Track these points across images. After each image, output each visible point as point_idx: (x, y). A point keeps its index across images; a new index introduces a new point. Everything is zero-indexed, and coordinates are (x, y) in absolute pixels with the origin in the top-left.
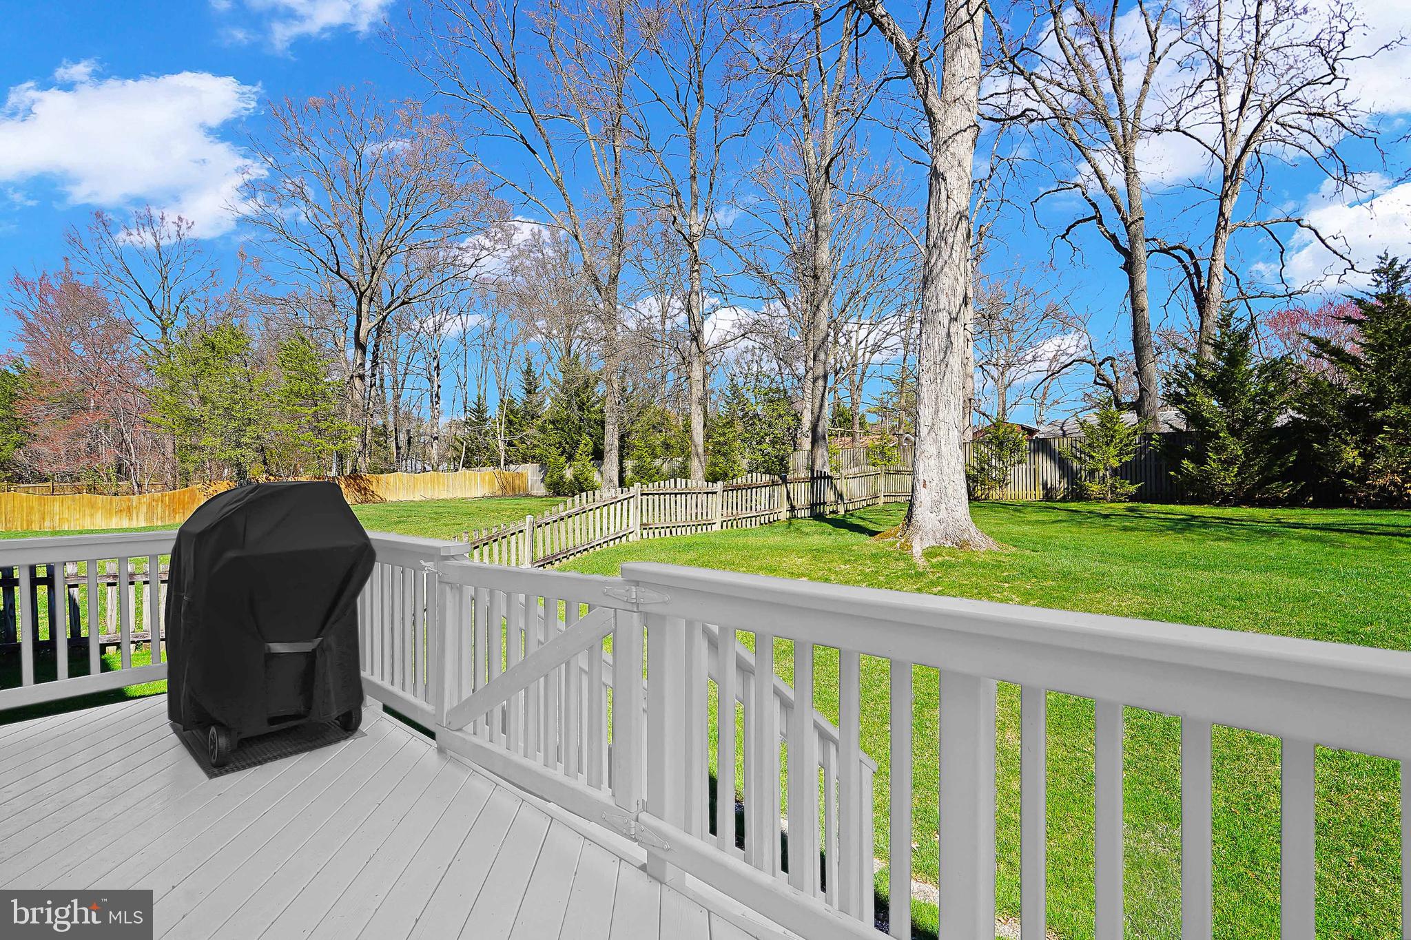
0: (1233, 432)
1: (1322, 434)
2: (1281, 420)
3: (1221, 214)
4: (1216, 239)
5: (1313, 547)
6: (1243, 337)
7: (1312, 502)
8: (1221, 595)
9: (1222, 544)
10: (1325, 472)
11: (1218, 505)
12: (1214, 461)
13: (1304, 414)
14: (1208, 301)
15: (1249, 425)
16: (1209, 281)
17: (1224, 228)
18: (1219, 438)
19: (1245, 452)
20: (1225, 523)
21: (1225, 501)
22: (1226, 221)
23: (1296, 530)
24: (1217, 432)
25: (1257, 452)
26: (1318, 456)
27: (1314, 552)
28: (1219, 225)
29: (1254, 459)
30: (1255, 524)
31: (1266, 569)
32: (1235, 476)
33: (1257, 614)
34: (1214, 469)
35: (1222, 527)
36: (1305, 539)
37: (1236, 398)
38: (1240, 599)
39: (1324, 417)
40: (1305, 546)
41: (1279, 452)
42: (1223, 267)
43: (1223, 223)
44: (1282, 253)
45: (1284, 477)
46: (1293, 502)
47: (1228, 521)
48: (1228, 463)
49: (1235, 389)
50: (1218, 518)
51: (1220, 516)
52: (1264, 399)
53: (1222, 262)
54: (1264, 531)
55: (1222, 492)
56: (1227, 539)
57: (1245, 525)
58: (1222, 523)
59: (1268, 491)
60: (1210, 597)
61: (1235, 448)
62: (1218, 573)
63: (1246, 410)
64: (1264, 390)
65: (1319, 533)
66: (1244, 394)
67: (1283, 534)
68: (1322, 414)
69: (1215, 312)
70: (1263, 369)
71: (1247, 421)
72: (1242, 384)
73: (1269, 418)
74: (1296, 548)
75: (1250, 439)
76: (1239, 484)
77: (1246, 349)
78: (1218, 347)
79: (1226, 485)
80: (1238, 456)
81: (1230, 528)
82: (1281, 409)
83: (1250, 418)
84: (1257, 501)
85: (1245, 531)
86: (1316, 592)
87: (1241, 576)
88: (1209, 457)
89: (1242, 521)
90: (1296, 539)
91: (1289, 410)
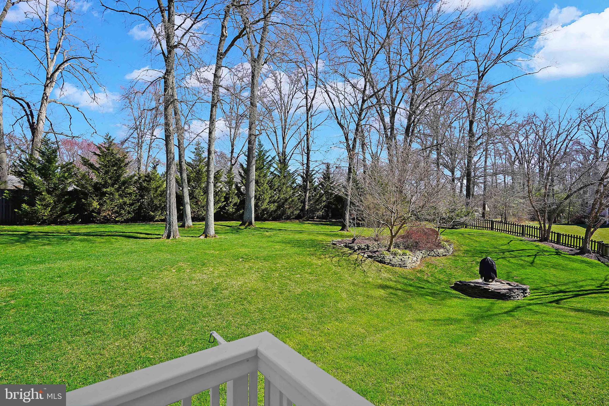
0: (49, 192)
1: (86, 195)
2: (70, 189)
3: (45, 93)
4: (42, 104)
5: (85, 244)
6: (54, 151)
7: (80, 221)
8: (50, 276)
9: (46, 247)
10: (86, 211)
11: (39, 225)
12: (39, 205)
13: (79, 187)
14: (37, 130)
15: (56, 190)
16: (38, 121)
17: (46, 100)
18: (42, 195)
19: (54, 202)
20: (46, 235)
21: (44, 223)
22: (47, 97)
23: (77, 236)
24: (41, 192)
25: (59, 201)
26: (84, 204)
27: (85, 247)
28: (43, 97)
29: (58, 205)
30: (59, 234)
31: (69, 258)
32: (49, 212)
33: (68, 282)
34: (39, 209)
35: (45, 238)
36: (81, 241)
37: (51, 178)
38: (60, 277)
39: (86, 189)
40: (82, 244)
41: (68, 202)
42: (45, 117)
43: (46, 98)
44: (71, 118)
45: (70, 212)
46: (74, 222)
47: (47, 233)
48: (46, 206)
49: (50, 174)
50: (42, 232)
51: (42, 231)
52: (63, 179)
53: (45, 114)
54: (64, 238)
55: (42, 218)
56: (48, 244)
57: (55, 236)
58: (44, 235)
59: (63, 218)
60: (45, 278)
61: (50, 199)
62: (47, 264)
63: (55, 184)
64: (63, 176)
65: (86, 237)
66: (54, 176)
67: (72, 238)
68: (86, 188)
69: (40, 136)
70: (63, 167)
71: (55, 188)
72: (54, 171)
73: (65, 188)
74: (79, 246)
75: (56, 196)
76: (51, 215)
77: (56, 156)
78: (43, 154)
79: (45, 216)
80: (51, 203)
81: (49, 238)
82: (70, 184)
83: (57, 187)
84: (58, 222)
85: (56, 239)
86: (90, 267)
87: (58, 265)
88: (37, 203)
89: (53, 233)
90: (77, 241)
91: (73, 185)
